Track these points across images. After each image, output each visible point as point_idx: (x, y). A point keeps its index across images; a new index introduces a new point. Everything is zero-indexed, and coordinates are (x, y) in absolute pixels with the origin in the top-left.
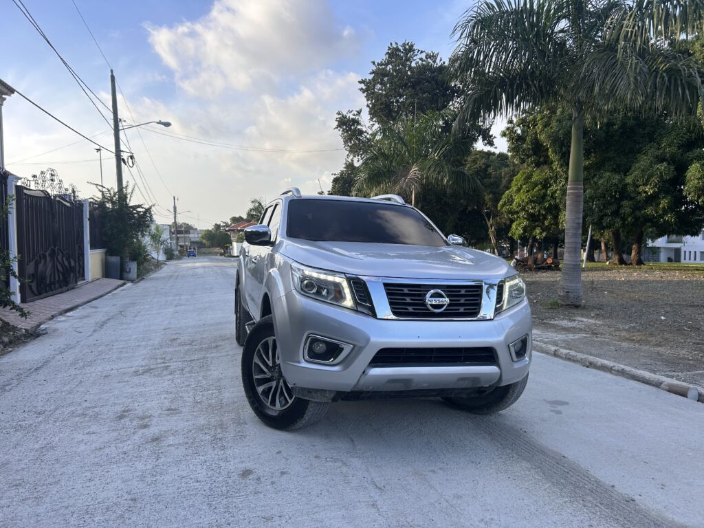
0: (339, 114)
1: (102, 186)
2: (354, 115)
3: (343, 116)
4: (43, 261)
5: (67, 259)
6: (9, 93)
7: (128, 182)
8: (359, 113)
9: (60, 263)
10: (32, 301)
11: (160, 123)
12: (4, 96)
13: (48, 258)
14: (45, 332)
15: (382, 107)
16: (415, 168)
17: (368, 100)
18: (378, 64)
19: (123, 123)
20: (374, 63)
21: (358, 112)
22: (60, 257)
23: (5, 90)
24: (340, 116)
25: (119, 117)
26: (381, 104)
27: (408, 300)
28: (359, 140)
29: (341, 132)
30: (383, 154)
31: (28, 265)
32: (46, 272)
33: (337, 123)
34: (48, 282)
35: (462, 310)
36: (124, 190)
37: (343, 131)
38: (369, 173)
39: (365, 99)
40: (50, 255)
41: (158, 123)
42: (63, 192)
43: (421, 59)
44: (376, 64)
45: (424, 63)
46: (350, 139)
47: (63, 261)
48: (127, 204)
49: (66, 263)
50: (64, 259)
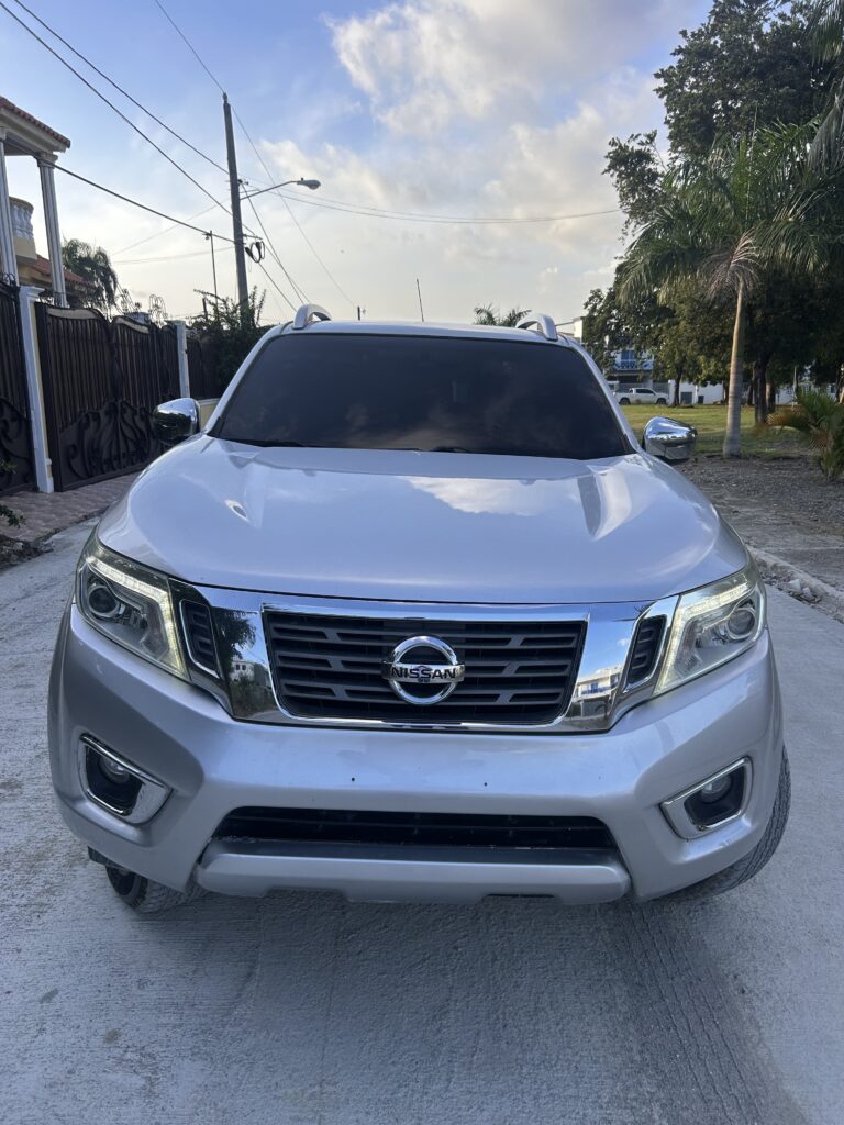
0: (613, 143)
1: (217, 297)
2: (642, 144)
3: (620, 147)
4: (93, 425)
5: (142, 418)
6: (61, 147)
7: (255, 288)
8: (651, 138)
9: (127, 424)
10: (73, 489)
11: (302, 182)
12: (55, 153)
13: (104, 419)
14: (48, 549)
15: (693, 121)
16: (745, 240)
17: (669, 111)
18: (693, 35)
19: (246, 186)
20: (684, 33)
21: (649, 136)
22: (127, 417)
23: (55, 143)
24: (614, 148)
25: (239, 177)
26: (692, 116)
27: (336, 663)
28: (650, 191)
29: (615, 179)
30: (684, 216)
31: (62, 430)
32: (100, 438)
33: (608, 161)
34: (105, 455)
35: (505, 698)
36: (250, 300)
37: (619, 176)
38: (652, 256)
39: (665, 110)
40: (107, 413)
41: (299, 183)
42: (131, 309)
43: (782, 16)
44: (689, 34)
45: (788, 23)
46: (633, 191)
47: (134, 421)
48: (254, 325)
49: (142, 426)
50: (137, 418)
